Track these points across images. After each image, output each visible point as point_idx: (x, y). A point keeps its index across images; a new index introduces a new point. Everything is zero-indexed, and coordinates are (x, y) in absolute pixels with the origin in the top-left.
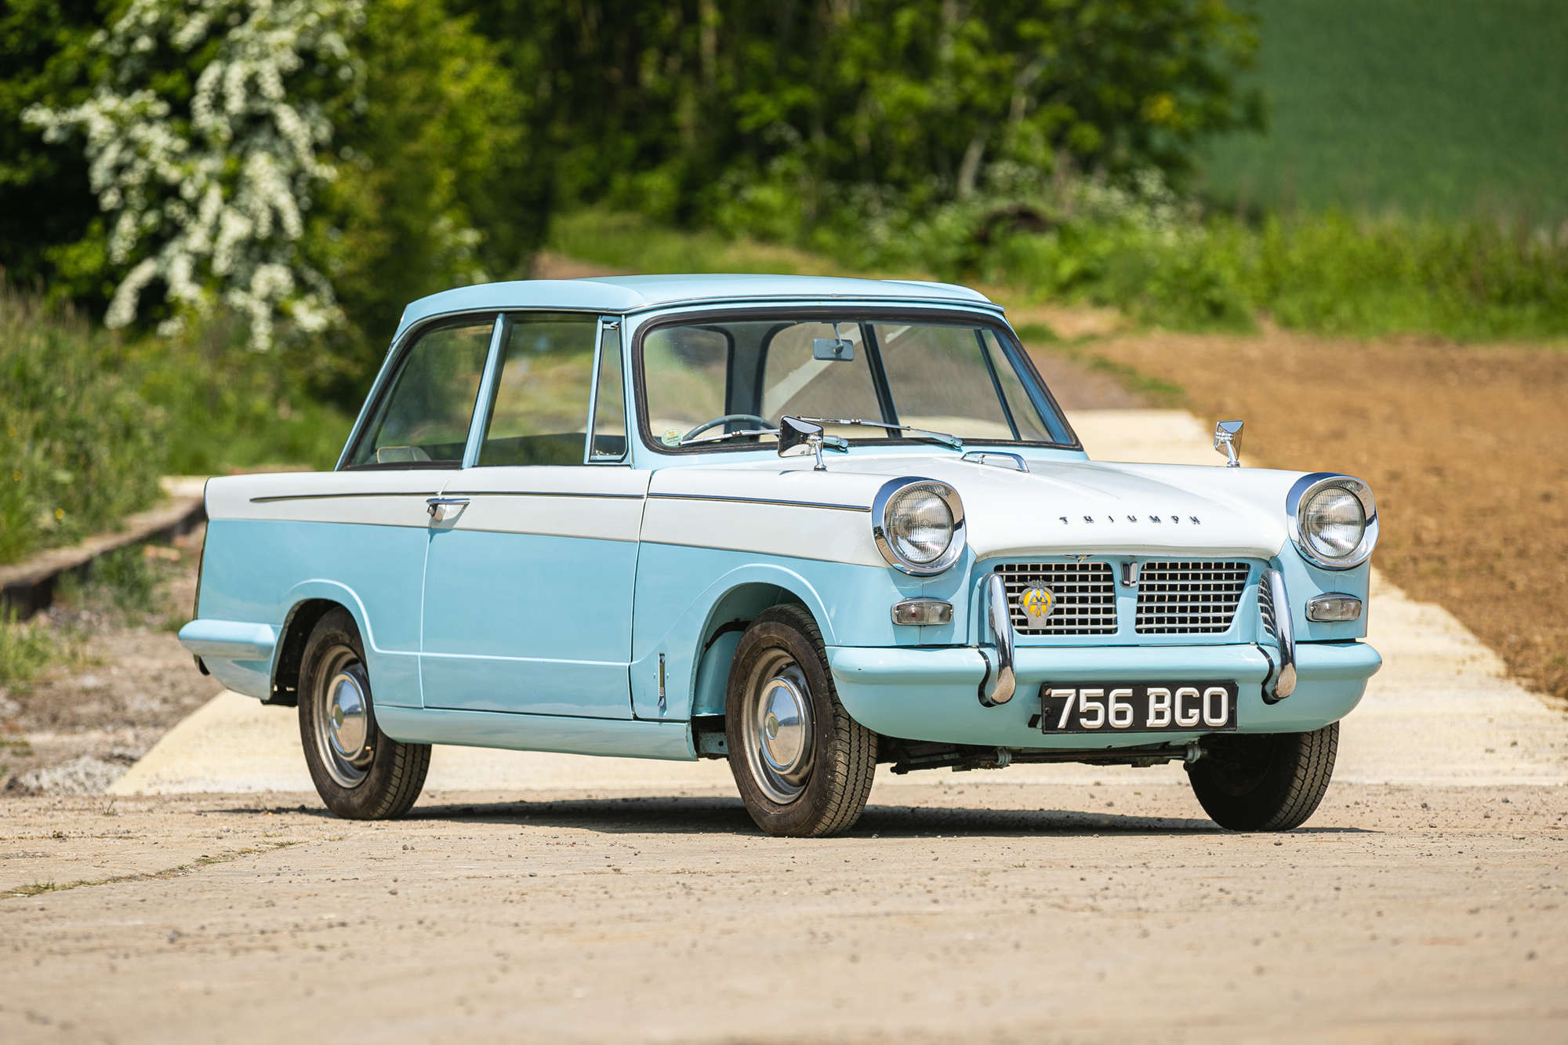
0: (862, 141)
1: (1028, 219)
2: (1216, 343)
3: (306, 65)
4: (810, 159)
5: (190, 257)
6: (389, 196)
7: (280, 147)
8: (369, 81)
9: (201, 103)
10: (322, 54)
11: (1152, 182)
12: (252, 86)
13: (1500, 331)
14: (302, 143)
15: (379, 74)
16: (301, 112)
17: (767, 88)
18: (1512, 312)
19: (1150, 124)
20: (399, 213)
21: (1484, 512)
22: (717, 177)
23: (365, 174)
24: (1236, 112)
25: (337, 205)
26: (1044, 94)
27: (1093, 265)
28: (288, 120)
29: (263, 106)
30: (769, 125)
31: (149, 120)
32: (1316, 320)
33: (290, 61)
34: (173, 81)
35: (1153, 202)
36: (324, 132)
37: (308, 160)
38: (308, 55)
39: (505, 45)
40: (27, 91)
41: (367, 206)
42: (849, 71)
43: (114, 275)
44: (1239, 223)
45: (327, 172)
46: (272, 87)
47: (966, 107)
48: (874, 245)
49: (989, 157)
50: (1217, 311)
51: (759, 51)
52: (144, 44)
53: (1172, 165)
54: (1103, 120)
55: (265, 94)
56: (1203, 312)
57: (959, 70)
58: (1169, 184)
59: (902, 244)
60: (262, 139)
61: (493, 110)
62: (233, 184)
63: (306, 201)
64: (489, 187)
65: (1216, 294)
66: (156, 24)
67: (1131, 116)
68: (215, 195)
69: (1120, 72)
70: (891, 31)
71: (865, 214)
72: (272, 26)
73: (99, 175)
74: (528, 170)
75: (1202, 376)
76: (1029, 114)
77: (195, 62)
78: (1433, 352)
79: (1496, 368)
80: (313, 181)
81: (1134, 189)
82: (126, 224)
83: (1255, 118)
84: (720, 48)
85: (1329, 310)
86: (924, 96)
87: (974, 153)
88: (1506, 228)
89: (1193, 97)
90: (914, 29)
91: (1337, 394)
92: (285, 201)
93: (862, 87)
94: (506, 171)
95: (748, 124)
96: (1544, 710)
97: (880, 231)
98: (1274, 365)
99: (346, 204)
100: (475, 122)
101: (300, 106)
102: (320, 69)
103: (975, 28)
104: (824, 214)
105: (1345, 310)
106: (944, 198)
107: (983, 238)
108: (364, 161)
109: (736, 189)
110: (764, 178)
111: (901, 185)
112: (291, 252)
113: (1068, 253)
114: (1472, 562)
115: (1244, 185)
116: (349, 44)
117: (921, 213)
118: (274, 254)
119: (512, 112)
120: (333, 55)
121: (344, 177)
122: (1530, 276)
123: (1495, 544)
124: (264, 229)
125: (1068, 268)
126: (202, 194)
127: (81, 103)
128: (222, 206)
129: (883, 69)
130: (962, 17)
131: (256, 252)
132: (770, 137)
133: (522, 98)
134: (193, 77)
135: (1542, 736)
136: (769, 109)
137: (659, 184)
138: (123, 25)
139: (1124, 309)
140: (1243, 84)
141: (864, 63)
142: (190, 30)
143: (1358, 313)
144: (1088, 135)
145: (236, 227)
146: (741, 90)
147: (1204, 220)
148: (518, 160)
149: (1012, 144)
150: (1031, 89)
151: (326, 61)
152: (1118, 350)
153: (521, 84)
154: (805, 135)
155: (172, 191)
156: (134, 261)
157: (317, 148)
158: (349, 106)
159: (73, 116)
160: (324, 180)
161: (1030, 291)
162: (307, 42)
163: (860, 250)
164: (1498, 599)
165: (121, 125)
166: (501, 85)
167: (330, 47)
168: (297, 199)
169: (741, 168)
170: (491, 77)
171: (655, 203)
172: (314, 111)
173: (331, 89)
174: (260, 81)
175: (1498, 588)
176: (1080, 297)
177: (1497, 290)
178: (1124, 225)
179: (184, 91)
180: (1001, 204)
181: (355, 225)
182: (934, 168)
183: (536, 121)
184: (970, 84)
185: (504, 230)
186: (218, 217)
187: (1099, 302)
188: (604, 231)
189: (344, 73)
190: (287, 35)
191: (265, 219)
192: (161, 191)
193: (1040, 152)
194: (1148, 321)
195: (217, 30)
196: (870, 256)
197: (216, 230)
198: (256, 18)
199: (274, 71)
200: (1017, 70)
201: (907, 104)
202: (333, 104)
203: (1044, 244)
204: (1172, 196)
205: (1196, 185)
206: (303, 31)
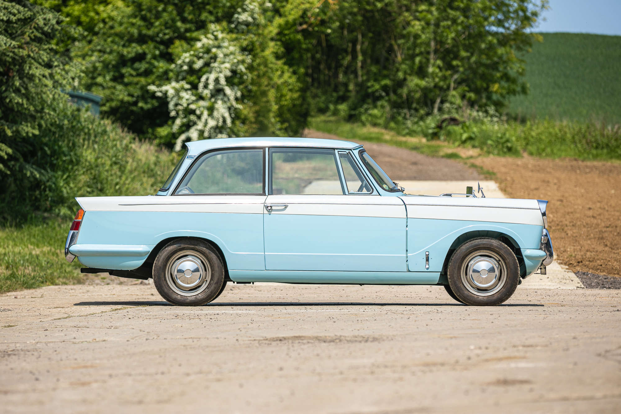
0: (405, 96)
1: (454, 121)
2: (509, 160)
3: (233, 75)
4: (389, 101)
5: (198, 132)
6: (258, 114)
7: (226, 99)
8: (252, 79)
9: (201, 85)
10: (239, 71)
11: (492, 110)
12: (217, 80)
13: (595, 157)
14: (232, 98)
15: (255, 77)
16: (232, 89)
17: (376, 80)
18: (599, 151)
19: (491, 92)
20: (261, 119)
21: (568, 213)
22: (361, 106)
23: (250, 107)
24: (518, 89)
25: (243, 117)
26: (459, 83)
27: (473, 136)
28: (228, 91)
29: (221, 87)
30: (377, 91)
31: (186, 90)
32: (539, 153)
33: (229, 74)
34: (193, 78)
35: (492, 116)
36: (239, 94)
37: (234, 103)
38: (234, 72)
39: (295, 68)
40: (150, 81)
41: (251, 117)
42: (401, 75)
43: (175, 136)
44: (518, 124)
45: (240, 106)
46: (223, 81)
47: (436, 86)
48: (408, 128)
49: (442, 102)
50: (510, 149)
51: (374, 69)
52: (185, 68)
53: (498, 105)
54: (477, 91)
55: (221, 83)
56: (505, 150)
57: (434, 75)
58: (497, 111)
59: (415, 128)
60: (220, 97)
61: (290, 87)
62: (211, 110)
63: (233, 115)
64: (289, 110)
65: (509, 145)
66: (189, 62)
67: (487, 89)
68: (206, 113)
69: (483, 77)
70: (414, 63)
71: (405, 118)
72: (224, 63)
73: (171, 106)
74: (301, 105)
75: (503, 170)
76: (455, 89)
77: (200, 74)
78: (574, 163)
79: (592, 168)
80: (236, 109)
81: (486, 112)
82: (178, 122)
83: (524, 91)
84: (362, 67)
85: (544, 150)
86: (423, 83)
87: (438, 100)
88: (599, 126)
89: (504, 84)
90: (420, 62)
91: (542, 176)
92: (227, 115)
93: (405, 79)
94: (294, 105)
95: (370, 90)
96: (560, 269)
97: (409, 123)
98: (525, 167)
99: (245, 116)
100: (285, 91)
101: (231, 87)
102: (238, 76)
103: (439, 62)
104: (393, 118)
105: (548, 150)
106: (428, 114)
107: (440, 127)
108: (251, 104)
109: (367, 110)
110: (375, 107)
111: (416, 110)
112: (228, 130)
113: (465, 132)
114: (559, 227)
115: (520, 110)
116: (246, 68)
117: (422, 118)
118: (223, 131)
119: (297, 88)
120: (242, 71)
121: (245, 108)
122: (605, 140)
123: (567, 223)
124: (220, 124)
125: (465, 136)
126: (202, 113)
127: (166, 85)
128: (208, 117)
129: (410, 75)
130: (435, 60)
131: (217, 131)
132: (377, 94)
133: (299, 84)
134: (199, 78)
135: (557, 276)
136: (377, 87)
137: (343, 107)
138: (179, 62)
139: (482, 149)
140: (521, 80)
141: (405, 73)
142: (199, 64)
143: (552, 151)
144: (472, 95)
145: (212, 123)
146: (368, 80)
147: (507, 121)
148: (298, 102)
149: (450, 98)
150: (455, 81)
151: (240, 74)
152: (478, 162)
153: (299, 80)
154: (388, 94)
155: (193, 112)
156: (181, 132)
157: (237, 99)
158: (246, 87)
159: (164, 88)
160: (239, 109)
161: (453, 143)
162: (234, 68)
163: (404, 129)
164: (562, 238)
165: (177, 91)
166: (293, 80)
167: (241, 69)
168: (230, 114)
169: (368, 104)
170: (290, 77)
171: (342, 114)
172: (236, 88)
173: (241, 82)
174: (220, 79)
175: (563, 235)
176: (469, 145)
177: (595, 145)
178: (483, 123)
179: (196, 81)
180: (446, 116)
181: (247, 122)
182: (426, 104)
183: (303, 90)
184: (437, 80)
185: (293, 123)
186: (206, 120)
187: (474, 147)
188: (326, 122)
189: (245, 77)
190: (228, 65)
191: (221, 120)
192: (189, 112)
193: (458, 101)
194: (489, 153)
195: (207, 64)
196: (407, 131)
197: (206, 124)
198: (218, 60)
199: (224, 77)
200: (451, 76)
201: (417, 85)
202: (241, 87)
203: (457, 129)
204: (497, 114)
205: (505, 111)
206: (233, 65)
